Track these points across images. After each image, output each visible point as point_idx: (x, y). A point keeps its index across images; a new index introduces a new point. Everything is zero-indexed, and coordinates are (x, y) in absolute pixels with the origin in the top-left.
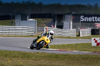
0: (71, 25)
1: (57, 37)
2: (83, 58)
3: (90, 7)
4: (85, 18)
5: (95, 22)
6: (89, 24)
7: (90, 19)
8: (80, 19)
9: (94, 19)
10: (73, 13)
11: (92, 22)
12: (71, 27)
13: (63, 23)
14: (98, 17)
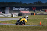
0: (9, 12)
1: (2, 17)
2: (15, 27)
3: (18, 3)
4: (15, 8)
5: (20, 10)
6: (17, 11)
7: (18, 9)
8: (13, 9)
9: (20, 9)
10: (10, 6)
11: (19, 10)
12: (9, 13)
13: (5, 11)
14: (21, 8)
